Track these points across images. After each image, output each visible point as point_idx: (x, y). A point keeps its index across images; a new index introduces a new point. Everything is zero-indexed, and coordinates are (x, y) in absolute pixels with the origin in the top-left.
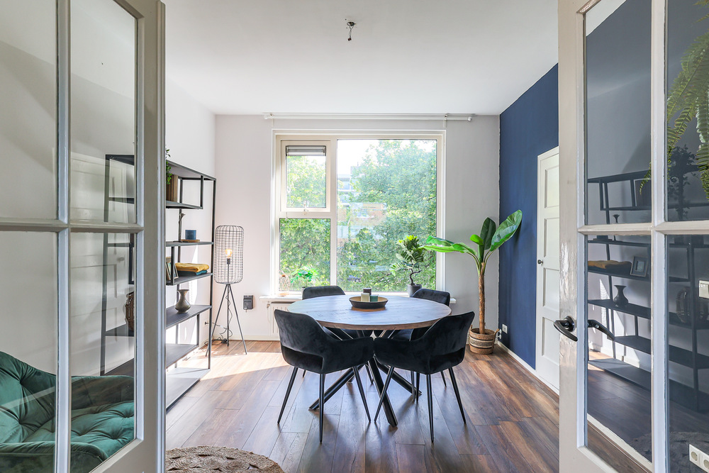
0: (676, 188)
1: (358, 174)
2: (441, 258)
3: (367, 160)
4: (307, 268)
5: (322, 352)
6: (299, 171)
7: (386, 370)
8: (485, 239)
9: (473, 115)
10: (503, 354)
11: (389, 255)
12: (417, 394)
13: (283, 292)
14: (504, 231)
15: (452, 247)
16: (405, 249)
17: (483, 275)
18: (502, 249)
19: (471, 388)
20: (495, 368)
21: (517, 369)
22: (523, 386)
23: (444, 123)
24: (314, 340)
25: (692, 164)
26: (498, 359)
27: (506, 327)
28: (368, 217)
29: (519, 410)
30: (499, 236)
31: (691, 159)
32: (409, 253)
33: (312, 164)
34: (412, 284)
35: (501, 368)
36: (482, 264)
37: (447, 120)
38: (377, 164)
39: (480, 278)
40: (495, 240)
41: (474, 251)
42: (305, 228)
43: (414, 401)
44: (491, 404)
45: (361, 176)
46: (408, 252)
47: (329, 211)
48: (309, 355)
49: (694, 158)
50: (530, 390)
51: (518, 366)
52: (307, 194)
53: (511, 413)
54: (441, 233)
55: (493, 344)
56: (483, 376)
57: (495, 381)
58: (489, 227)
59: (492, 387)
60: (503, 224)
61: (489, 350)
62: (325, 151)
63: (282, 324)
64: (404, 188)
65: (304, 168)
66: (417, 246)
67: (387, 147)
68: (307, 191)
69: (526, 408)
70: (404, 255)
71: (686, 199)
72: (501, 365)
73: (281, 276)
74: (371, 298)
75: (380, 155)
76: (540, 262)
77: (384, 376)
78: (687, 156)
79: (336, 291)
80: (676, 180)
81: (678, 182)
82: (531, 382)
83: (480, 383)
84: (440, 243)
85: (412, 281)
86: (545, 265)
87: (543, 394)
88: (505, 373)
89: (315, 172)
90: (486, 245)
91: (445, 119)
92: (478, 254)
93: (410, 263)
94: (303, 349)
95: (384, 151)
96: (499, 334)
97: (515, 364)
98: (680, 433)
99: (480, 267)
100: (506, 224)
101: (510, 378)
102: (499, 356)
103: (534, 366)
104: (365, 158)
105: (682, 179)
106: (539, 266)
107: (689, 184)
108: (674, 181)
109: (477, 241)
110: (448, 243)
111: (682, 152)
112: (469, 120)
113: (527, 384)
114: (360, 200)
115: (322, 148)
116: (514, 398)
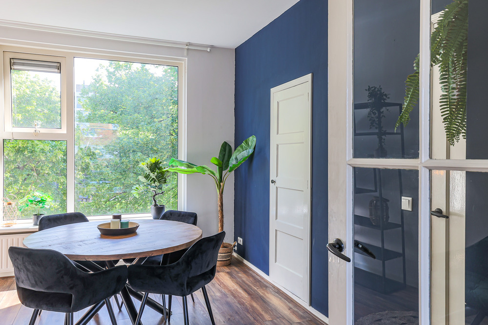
0: (376, 120)
1: (88, 93)
2: (183, 179)
3: (97, 80)
4: (38, 194)
5: (71, 288)
6: (18, 85)
7: (139, 297)
8: (223, 161)
9: (212, 47)
10: (239, 264)
11: (121, 174)
12: (169, 314)
13: (9, 222)
14: (240, 155)
15: (195, 169)
16: (148, 171)
17: (221, 194)
18: (237, 172)
19: (217, 300)
20: (235, 278)
21: (253, 277)
22: (260, 292)
23: (185, 52)
24: (62, 277)
25: (386, 101)
26: (236, 269)
27: (241, 239)
28: (96, 136)
29: (261, 315)
30: (236, 159)
31: (385, 97)
32: (153, 175)
33: (34, 80)
34: (156, 205)
35: (240, 277)
36: (222, 184)
37: (188, 49)
38: (108, 84)
39: (219, 196)
40: (233, 162)
41: (215, 172)
42: (27, 147)
43: (166, 322)
44: (237, 313)
45: (90, 94)
46: (151, 174)
47: (66, 132)
48: (54, 293)
49: (386, 97)
50: (267, 294)
51: (254, 274)
52: (28, 111)
53: (255, 319)
54: (183, 155)
55: (231, 256)
56: (225, 287)
57: (236, 290)
58: (226, 151)
59: (235, 297)
60: (239, 148)
61: (228, 262)
62: (59, 68)
63: (20, 262)
64: (136, 110)
65: (25, 82)
66: (160, 169)
67: (118, 68)
68: (29, 108)
69: (266, 312)
70: (147, 177)
71: (384, 129)
72: (240, 275)
73: (6, 204)
74: (122, 224)
75: (110, 75)
76: (273, 182)
77: (137, 303)
78: (382, 95)
79: (78, 218)
80: (376, 114)
81: (377, 115)
82: (266, 287)
83: (224, 294)
84: (182, 165)
85: (155, 202)
86: (277, 184)
87: (277, 296)
88: (243, 281)
89: (38, 88)
90: (224, 166)
91: (187, 47)
92: (217, 175)
93: (153, 185)
94: (48, 288)
95: (114, 72)
96: (234, 246)
97: (251, 272)
98: (377, 313)
99: (219, 186)
100: (242, 147)
101: (249, 286)
102: (236, 266)
103: (268, 273)
104: (96, 77)
105: (380, 113)
106: (271, 184)
107: (384, 117)
108: (374, 114)
109: (216, 163)
110: (190, 165)
111: (378, 91)
112: (208, 50)
113: (264, 290)
114: (89, 119)
115: (56, 64)
116: (255, 304)
